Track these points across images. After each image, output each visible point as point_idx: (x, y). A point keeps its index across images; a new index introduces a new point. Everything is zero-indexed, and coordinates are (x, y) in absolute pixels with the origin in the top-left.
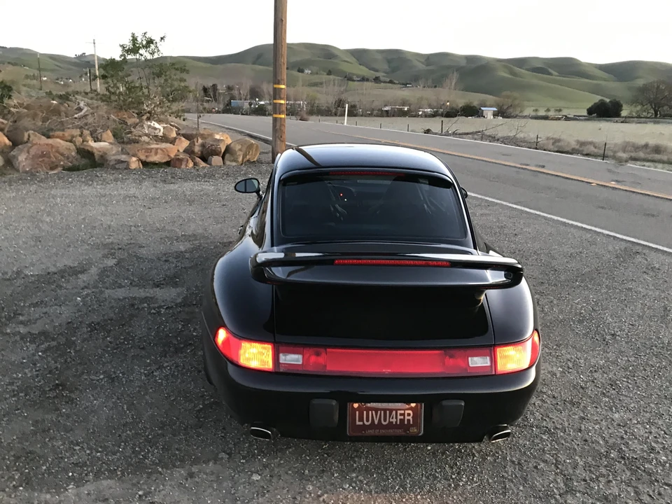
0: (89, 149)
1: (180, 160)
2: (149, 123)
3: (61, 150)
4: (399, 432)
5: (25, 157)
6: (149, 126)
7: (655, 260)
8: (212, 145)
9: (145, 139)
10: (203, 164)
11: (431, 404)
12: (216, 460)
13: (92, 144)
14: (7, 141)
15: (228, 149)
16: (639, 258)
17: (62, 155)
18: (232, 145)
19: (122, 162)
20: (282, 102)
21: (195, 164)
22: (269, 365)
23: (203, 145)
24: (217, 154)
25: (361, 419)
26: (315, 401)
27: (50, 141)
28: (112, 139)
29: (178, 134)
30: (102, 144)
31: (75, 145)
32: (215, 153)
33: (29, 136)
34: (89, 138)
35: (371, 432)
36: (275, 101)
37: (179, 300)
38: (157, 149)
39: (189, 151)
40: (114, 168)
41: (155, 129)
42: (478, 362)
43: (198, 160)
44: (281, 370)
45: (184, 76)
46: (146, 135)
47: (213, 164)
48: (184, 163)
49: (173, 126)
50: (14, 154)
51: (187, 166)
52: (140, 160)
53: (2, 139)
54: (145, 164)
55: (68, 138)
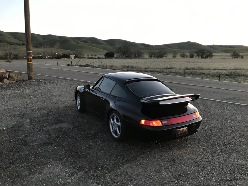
4: (185, 134)
8: (3, 75)
10: (1, 83)
15: (9, 76)
18: (11, 74)
32: (5, 78)
35: (181, 135)
36: (28, 57)
42: (194, 116)
44: (164, 125)
47: (5, 82)
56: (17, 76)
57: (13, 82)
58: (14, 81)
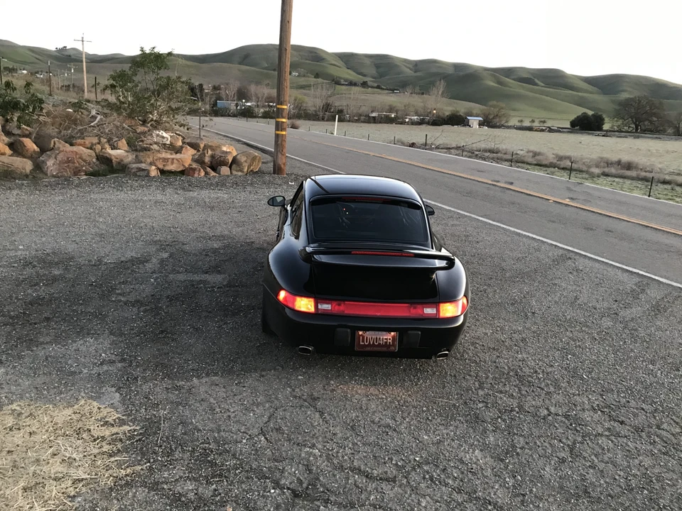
0: (107, 155)
1: (194, 170)
2: (158, 132)
3: (84, 158)
4: (385, 349)
5: (53, 162)
6: (158, 135)
7: (581, 263)
8: (221, 157)
9: (155, 147)
10: (213, 174)
11: (402, 333)
12: (275, 369)
13: (109, 151)
14: (35, 147)
15: (235, 160)
16: (569, 262)
17: (85, 161)
18: (238, 157)
19: (143, 170)
20: (284, 120)
21: (206, 173)
22: (312, 309)
23: (212, 157)
24: (226, 165)
25: (363, 341)
26: (338, 329)
27: (74, 148)
28: (126, 148)
29: (183, 143)
30: (119, 152)
31: (95, 153)
32: (224, 163)
33: (55, 143)
34: (107, 146)
35: (368, 349)
36: (278, 120)
37: (225, 283)
38: (173, 159)
39: (200, 161)
40: (135, 175)
41: (163, 137)
42: (429, 311)
43: (209, 169)
44: (319, 312)
46: (156, 143)
47: (221, 173)
48: (196, 173)
49: (179, 135)
50: (43, 159)
51: (199, 175)
52: (158, 169)
53: (30, 145)
54: (162, 172)
55: (89, 146)
56: (249, 161)
57: (240, 174)
58: (241, 171)
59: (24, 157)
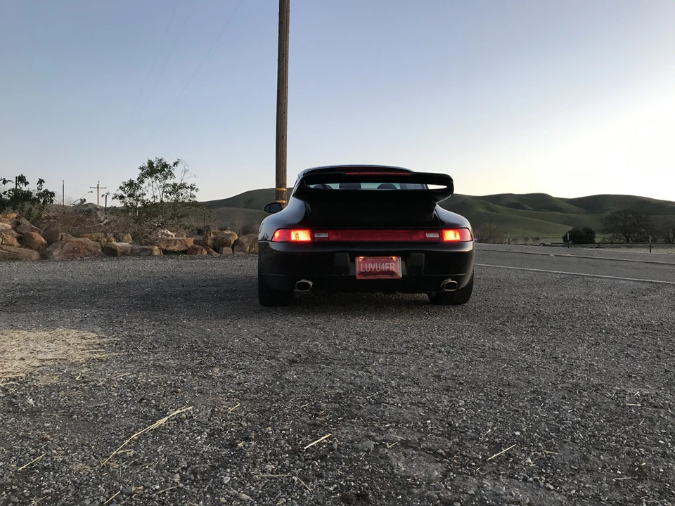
0: (113, 247)
1: (197, 250)
2: (163, 231)
3: (89, 247)
4: (387, 276)
5: (59, 252)
6: (163, 233)
8: (223, 238)
10: (214, 253)
11: (405, 256)
13: (115, 243)
14: (43, 240)
15: (236, 242)
17: (90, 251)
18: (240, 239)
19: (147, 250)
20: (284, 202)
21: (209, 253)
22: (308, 239)
23: (215, 239)
24: (228, 246)
25: (364, 268)
26: (337, 255)
27: (81, 240)
28: (131, 241)
30: (123, 244)
31: (101, 244)
32: (226, 244)
33: (62, 236)
34: (113, 239)
35: (370, 277)
36: (278, 202)
38: (176, 240)
39: (203, 243)
40: (138, 255)
41: (168, 235)
42: (432, 235)
43: (211, 250)
44: (316, 241)
45: (194, 192)
47: (224, 253)
48: (199, 252)
50: (49, 250)
51: (202, 252)
52: (161, 249)
53: (39, 238)
54: (166, 252)
55: (95, 239)
56: (251, 241)
57: (242, 253)
58: (244, 250)
59: (31, 248)
